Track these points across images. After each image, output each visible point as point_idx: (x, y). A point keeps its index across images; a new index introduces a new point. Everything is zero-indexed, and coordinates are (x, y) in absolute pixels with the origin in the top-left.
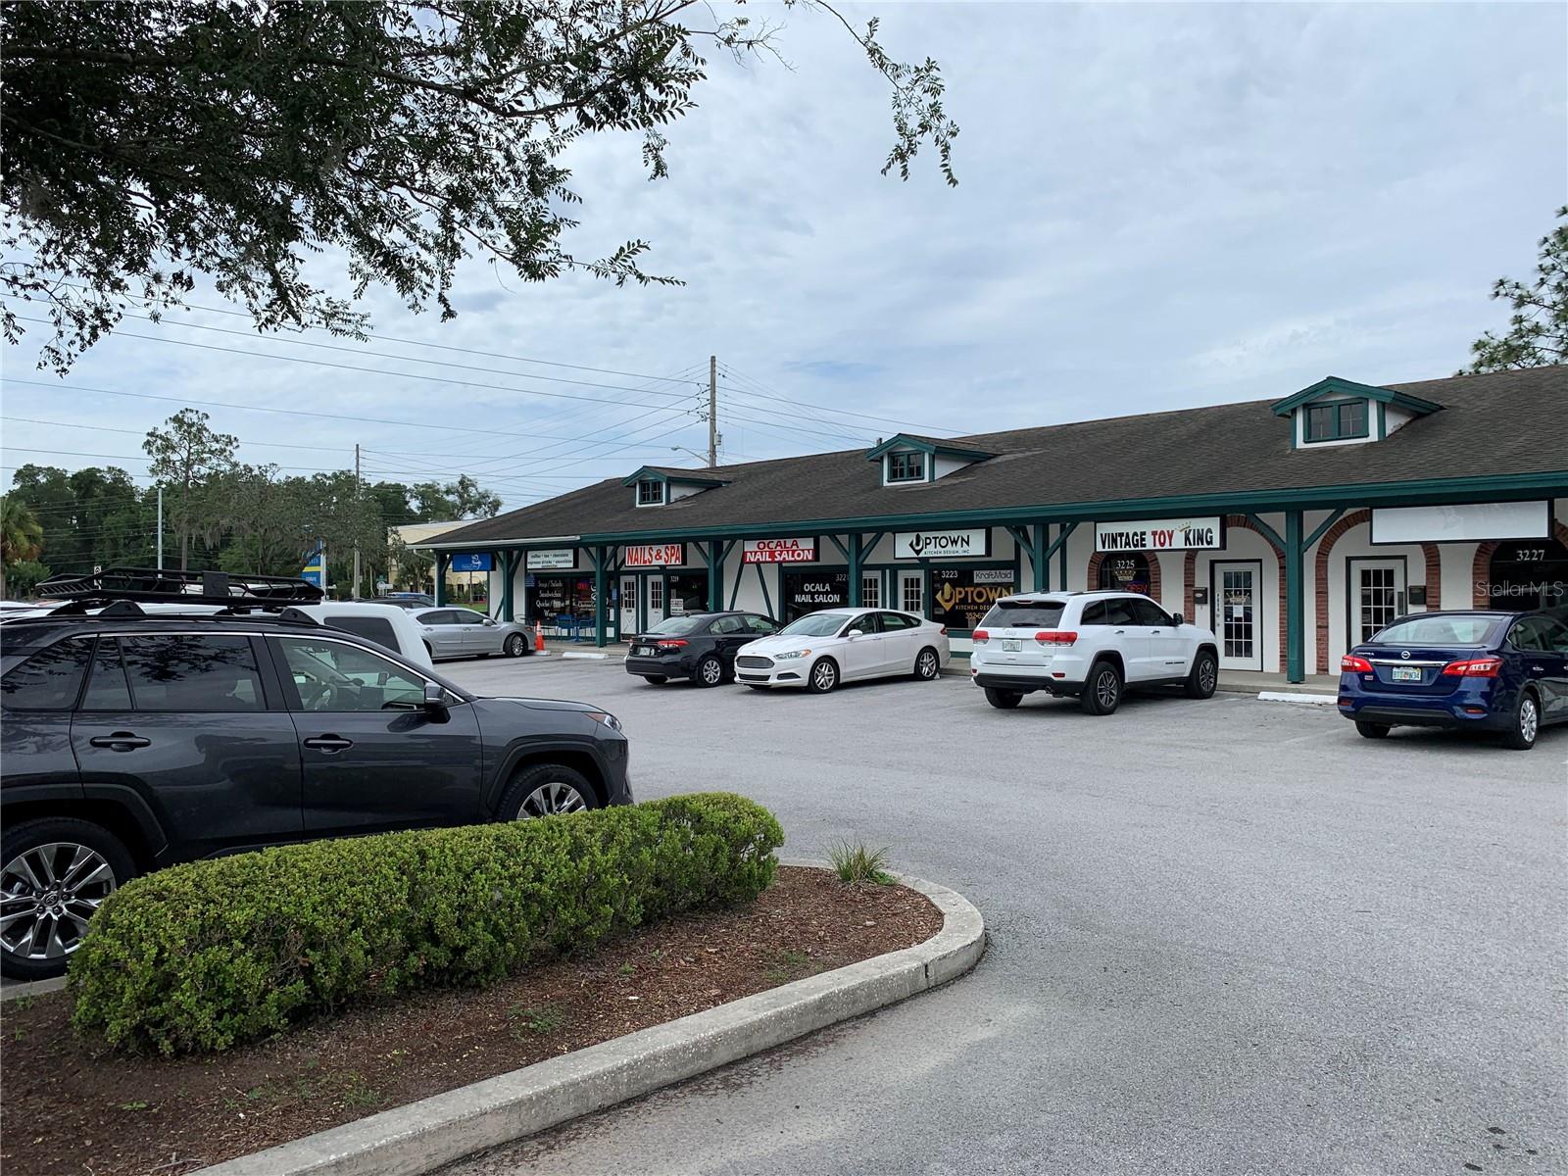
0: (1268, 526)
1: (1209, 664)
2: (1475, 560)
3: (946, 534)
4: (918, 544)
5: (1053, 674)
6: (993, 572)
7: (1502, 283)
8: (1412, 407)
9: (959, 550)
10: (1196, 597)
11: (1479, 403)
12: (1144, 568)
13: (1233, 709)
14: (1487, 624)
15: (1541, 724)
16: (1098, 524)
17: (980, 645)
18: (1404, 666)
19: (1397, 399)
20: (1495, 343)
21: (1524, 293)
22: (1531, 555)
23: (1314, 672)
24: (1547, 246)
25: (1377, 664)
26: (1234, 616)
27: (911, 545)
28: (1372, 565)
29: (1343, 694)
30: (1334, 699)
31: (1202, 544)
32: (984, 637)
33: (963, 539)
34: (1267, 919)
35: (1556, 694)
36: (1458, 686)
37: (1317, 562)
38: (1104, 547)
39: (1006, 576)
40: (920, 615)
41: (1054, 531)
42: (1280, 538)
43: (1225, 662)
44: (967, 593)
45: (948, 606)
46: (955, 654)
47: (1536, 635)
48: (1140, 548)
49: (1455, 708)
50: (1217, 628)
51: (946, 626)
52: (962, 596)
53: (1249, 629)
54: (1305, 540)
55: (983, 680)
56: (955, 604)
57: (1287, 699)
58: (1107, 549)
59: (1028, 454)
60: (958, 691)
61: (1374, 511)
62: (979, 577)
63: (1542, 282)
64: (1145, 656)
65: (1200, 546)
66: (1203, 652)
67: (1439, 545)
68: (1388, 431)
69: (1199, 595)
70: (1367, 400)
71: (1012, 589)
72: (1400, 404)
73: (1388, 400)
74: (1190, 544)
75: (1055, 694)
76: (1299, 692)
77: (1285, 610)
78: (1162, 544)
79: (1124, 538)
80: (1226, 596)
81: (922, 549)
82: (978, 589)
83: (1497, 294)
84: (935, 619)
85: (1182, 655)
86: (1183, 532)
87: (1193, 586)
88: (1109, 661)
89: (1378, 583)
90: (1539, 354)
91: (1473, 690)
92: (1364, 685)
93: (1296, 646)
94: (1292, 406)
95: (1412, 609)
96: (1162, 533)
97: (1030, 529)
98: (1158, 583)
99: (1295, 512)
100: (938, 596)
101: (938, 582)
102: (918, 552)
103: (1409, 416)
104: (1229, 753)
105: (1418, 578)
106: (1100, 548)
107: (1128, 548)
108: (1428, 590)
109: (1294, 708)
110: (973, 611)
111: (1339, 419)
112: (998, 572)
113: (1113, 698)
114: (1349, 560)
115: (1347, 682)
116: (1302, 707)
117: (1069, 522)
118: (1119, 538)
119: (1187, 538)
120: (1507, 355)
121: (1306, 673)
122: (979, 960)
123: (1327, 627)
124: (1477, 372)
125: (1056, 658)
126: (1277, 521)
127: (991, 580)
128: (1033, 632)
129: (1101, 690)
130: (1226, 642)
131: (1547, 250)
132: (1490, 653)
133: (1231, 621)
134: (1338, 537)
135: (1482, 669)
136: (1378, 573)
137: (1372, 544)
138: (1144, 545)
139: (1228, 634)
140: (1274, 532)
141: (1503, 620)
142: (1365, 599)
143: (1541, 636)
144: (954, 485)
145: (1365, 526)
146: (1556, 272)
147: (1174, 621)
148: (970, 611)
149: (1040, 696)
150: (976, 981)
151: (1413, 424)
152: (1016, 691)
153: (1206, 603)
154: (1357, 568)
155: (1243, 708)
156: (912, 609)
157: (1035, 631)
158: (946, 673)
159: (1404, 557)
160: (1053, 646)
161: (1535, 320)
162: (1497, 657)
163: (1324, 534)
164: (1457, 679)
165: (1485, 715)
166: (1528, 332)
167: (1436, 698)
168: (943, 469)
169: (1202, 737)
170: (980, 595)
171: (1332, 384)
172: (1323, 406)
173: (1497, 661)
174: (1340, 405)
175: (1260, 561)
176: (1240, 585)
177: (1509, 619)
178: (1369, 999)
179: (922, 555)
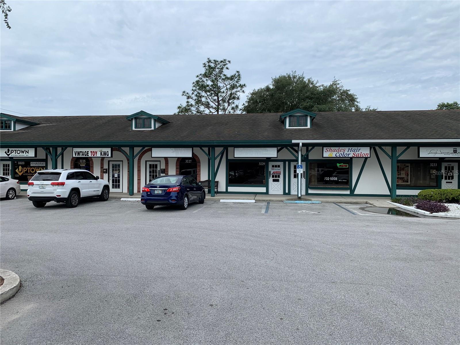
0: (124, 151)
1: (107, 191)
2: (176, 162)
3: (20, 149)
4: (8, 152)
5: (57, 196)
6: (38, 163)
7: (184, 92)
8: (162, 122)
9: (25, 155)
10: (104, 171)
11: (178, 122)
12: (88, 163)
13: (113, 204)
14: (177, 178)
15: (189, 203)
16: (73, 148)
17: (31, 187)
18: (158, 190)
19: (159, 119)
20: (183, 107)
21: (189, 96)
22: (189, 161)
23: (137, 192)
24: (194, 84)
25: (151, 189)
26: (115, 177)
27: (6, 152)
28: (152, 163)
29: (142, 198)
30: (140, 199)
31: (106, 156)
32: (32, 184)
33: (26, 151)
34: (115, 263)
35: (192, 196)
36: (170, 194)
37: (138, 162)
38: (75, 156)
39: (42, 164)
40: (9, 177)
41: (59, 150)
42: (128, 154)
43: (112, 190)
44: (28, 169)
45: (20, 174)
46: (22, 190)
47: (188, 181)
48: (87, 156)
49: (169, 200)
50: (110, 180)
51: (19, 181)
52: (26, 171)
53: (119, 181)
54: (134, 155)
55: (31, 198)
56: (23, 173)
57: (128, 200)
58: (76, 156)
59: (51, 124)
60: (23, 203)
61: (153, 148)
62: (33, 164)
63: (193, 93)
64: (87, 189)
65: (105, 156)
66: (105, 187)
67: (168, 158)
68: (156, 127)
69: (105, 171)
70: (151, 118)
71: (44, 168)
72: (160, 120)
73: (156, 119)
74: (102, 156)
75: (57, 202)
76: (132, 198)
77: (129, 175)
78: (94, 155)
79: (82, 153)
80: (113, 171)
81: (10, 154)
82: (32, 168)
83: (183, 95)
84: (14, 178)
85: (99, 188)
86: (100, 152)
87: (103, 168)
88: (75, 191)
89: (153, 168)
90: (192, 111)
91: (173, 195)
92: (148, 195)
93: (132, 185)
94: (132, 118)
95: (162, 175)
96: (94, 152)
97: (51, 149)
98: (93, 167)
99: (132, 147)
100: (17, 171)
101: (16, 166)
102: (8, 155)
103: (162, 123)
104: (110, 216)
105: (163, 167)
106: (74, 156)
107: (83, 156)
108: (166, 170)
109: (130, 202)
110: (30, 176)
111: (144, 122)
112: (39, 163)
113: (77, 202)
114: (146, 161)
115: (143, 195)
116: (132, 202)
117: (64, 147)
118: (80, 153)
119: (101, 154)
120: (185, 111)
121: (134, 192)
122: (17, 292)
123: (140, 180)
124: (179, 114)
125: (58, 190)
126: (127, 150)
127: (37, 165)
128: (50, 182)
129: (73, 200)
130: (112, 184)
131: (194, 85)
132: (178, 186)
133: (114, 178)
134: (143, 155)
135: (176, 190)
136: (153, 165)
137: (152, 157)
138: (88, 155)
139: (113, 182)
140: (126, 153)
141: (181, 177)
142: (150, 172)
143: (189, 182)
144: (23, 132)
145: (150, 152)
146: (196, 91)
147: (97, 178)
148: (29, 176)
149: (53, 203)
150: (15, 300)
151: (163, 126)
152: (44, 201)
153: (107, 173)
154: (148, 163)
155: (116, 203)
156: (6, 175)
157: (51, 182)
158: (18, 197)
159: (160, 161)
160: (57, 187)
161: (191, 103)
162: (179, 187)
163: (140, 154)
164: (170, 192)
165: (176, 202)
166: (189, 105)
167: (165, 198)
168: (19, 127)
169: (103, 212)
170: (33, 170)
171: (142, 113)
172: (140, 118)
173: (179, 188)
174: (144, 119)
175: (122, 161)
176: (116, 168)
177: (182, 177)
178: (139, 281)
179: (10, 156)
